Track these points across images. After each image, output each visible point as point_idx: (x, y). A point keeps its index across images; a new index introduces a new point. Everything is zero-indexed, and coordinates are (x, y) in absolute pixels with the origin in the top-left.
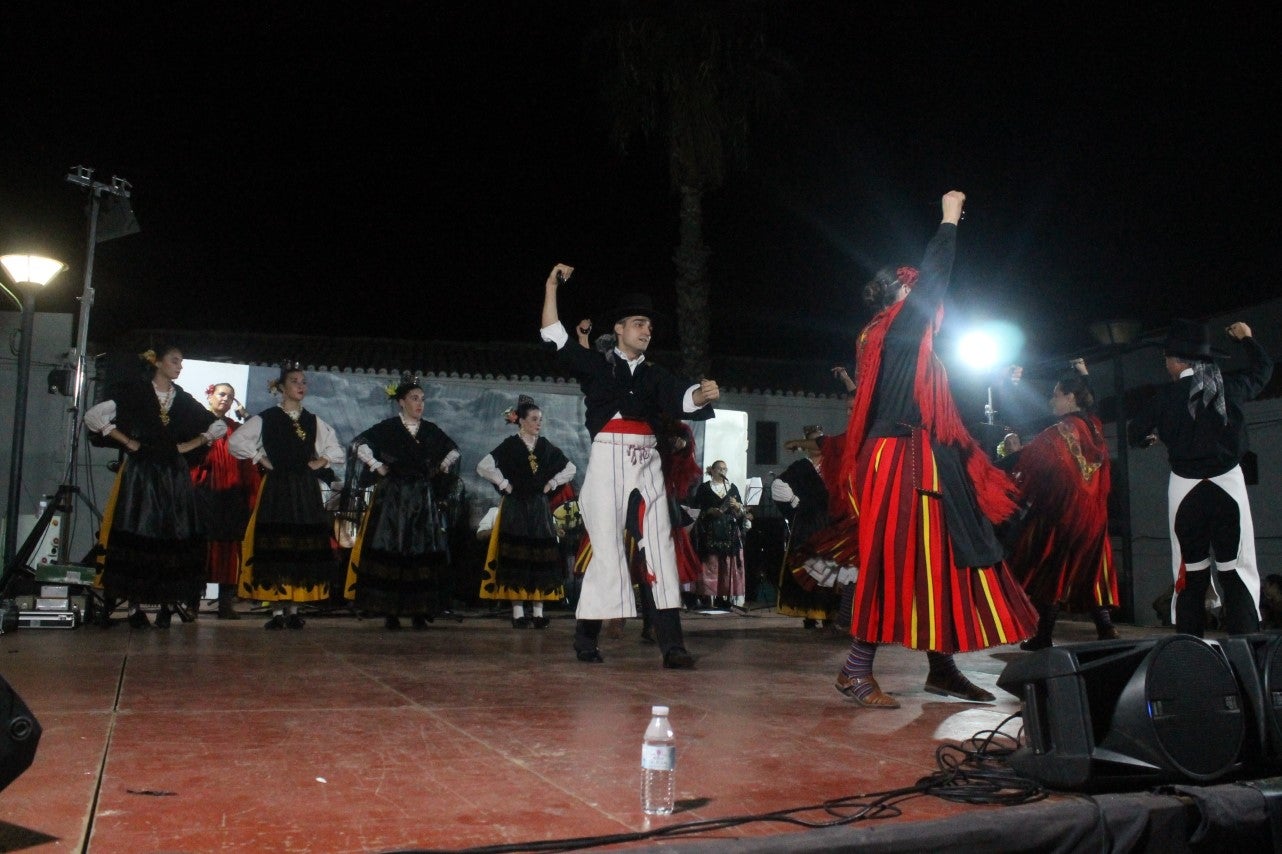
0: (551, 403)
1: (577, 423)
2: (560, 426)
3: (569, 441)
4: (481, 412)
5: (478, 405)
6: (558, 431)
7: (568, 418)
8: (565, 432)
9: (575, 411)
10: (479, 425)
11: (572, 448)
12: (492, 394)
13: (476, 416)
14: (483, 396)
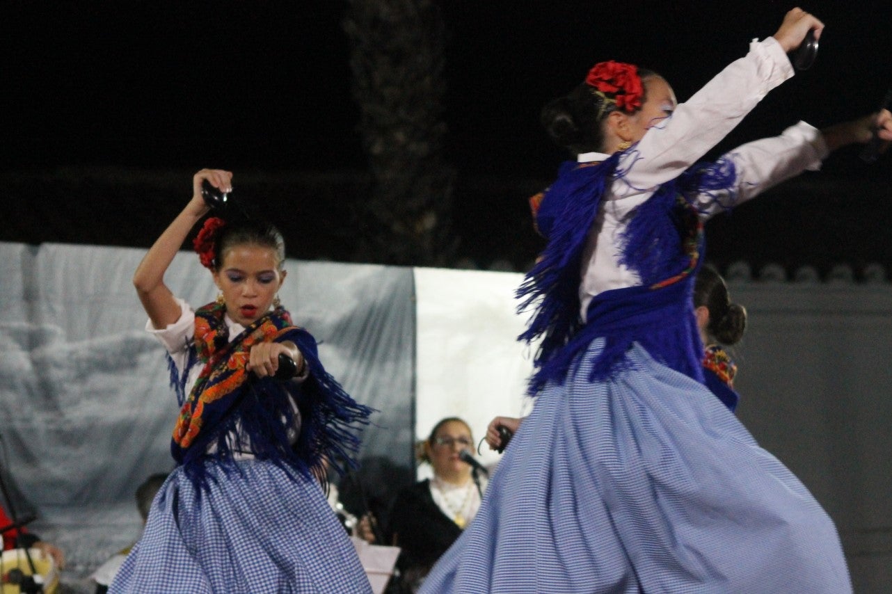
1: (21, 324)
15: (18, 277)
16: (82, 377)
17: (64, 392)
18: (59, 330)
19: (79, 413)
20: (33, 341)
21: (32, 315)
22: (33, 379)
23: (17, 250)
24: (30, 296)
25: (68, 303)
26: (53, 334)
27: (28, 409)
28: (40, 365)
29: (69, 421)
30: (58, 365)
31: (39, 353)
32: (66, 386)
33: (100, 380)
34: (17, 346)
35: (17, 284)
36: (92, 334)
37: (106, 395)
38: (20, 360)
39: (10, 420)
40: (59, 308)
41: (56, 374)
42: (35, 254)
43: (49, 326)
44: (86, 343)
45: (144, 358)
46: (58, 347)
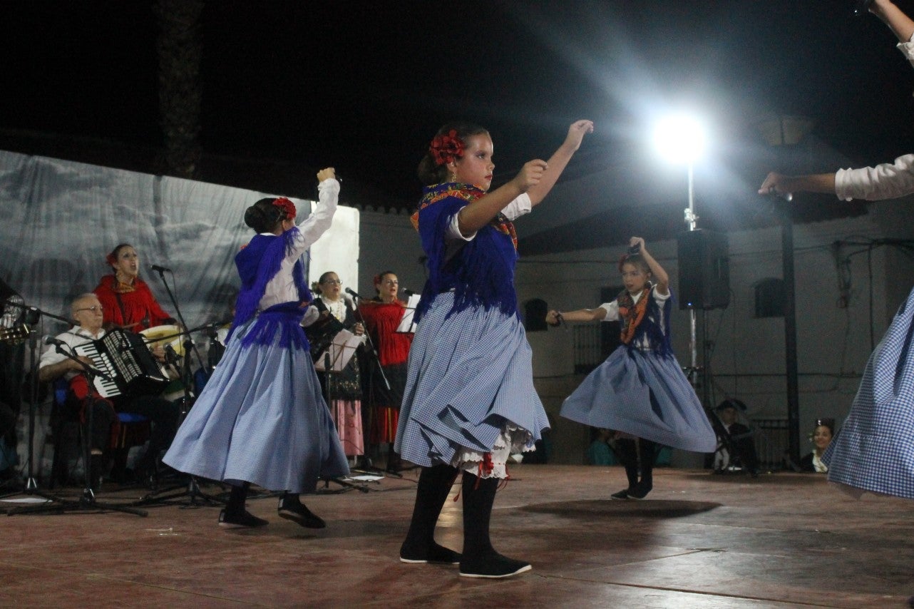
0: (119, 182)
1: (152, 213)
2: (132, 217)
3: (143, 240)
4: (24, 191)
5: (17, 180)
6: (129, 225)
7: (142, 206)
8: (136, 227)
9: (151, 196)
10: (19, 209)
11: (147, 249)
12: (37, 164)
13: (15, 196)
14: (24, 166)
15: (151, 191)
16: (177, 241)
17: (169, 247)
18: (169, 218)
19: (175, 258)
20: (158, 222)
21: (157, 209)
22: (156, 240)
23: (152, 177)
24: (157, 200)
25: (172, 205)
26: (166, 220)
27: (154, 254)
28: (159, 234)
29: (170, 261)
30: (168, 235)
31: (159, 228)
32: (170, 245)
33: (184, 243)
34: (151, 224)
35: (150, 194)
36: (182, 221)
37: (186, 250)
38: (151, 230)
39: (146, 259)
40: (169, 207)
41: (166, 239)
42: (160, 180)
43: (164, 215)
44: (179, 225)
45: (202, 234)
46: (167, 226)
